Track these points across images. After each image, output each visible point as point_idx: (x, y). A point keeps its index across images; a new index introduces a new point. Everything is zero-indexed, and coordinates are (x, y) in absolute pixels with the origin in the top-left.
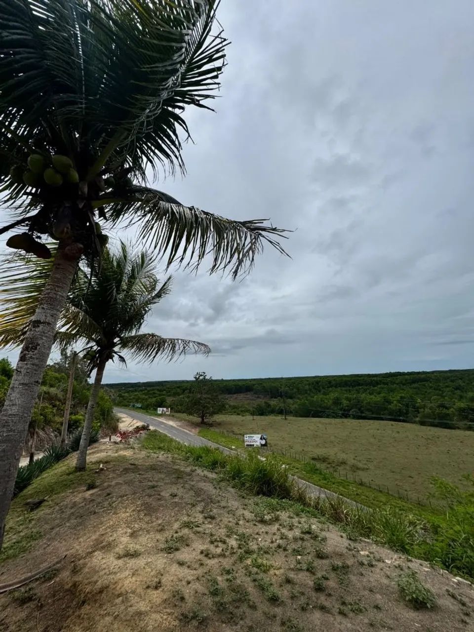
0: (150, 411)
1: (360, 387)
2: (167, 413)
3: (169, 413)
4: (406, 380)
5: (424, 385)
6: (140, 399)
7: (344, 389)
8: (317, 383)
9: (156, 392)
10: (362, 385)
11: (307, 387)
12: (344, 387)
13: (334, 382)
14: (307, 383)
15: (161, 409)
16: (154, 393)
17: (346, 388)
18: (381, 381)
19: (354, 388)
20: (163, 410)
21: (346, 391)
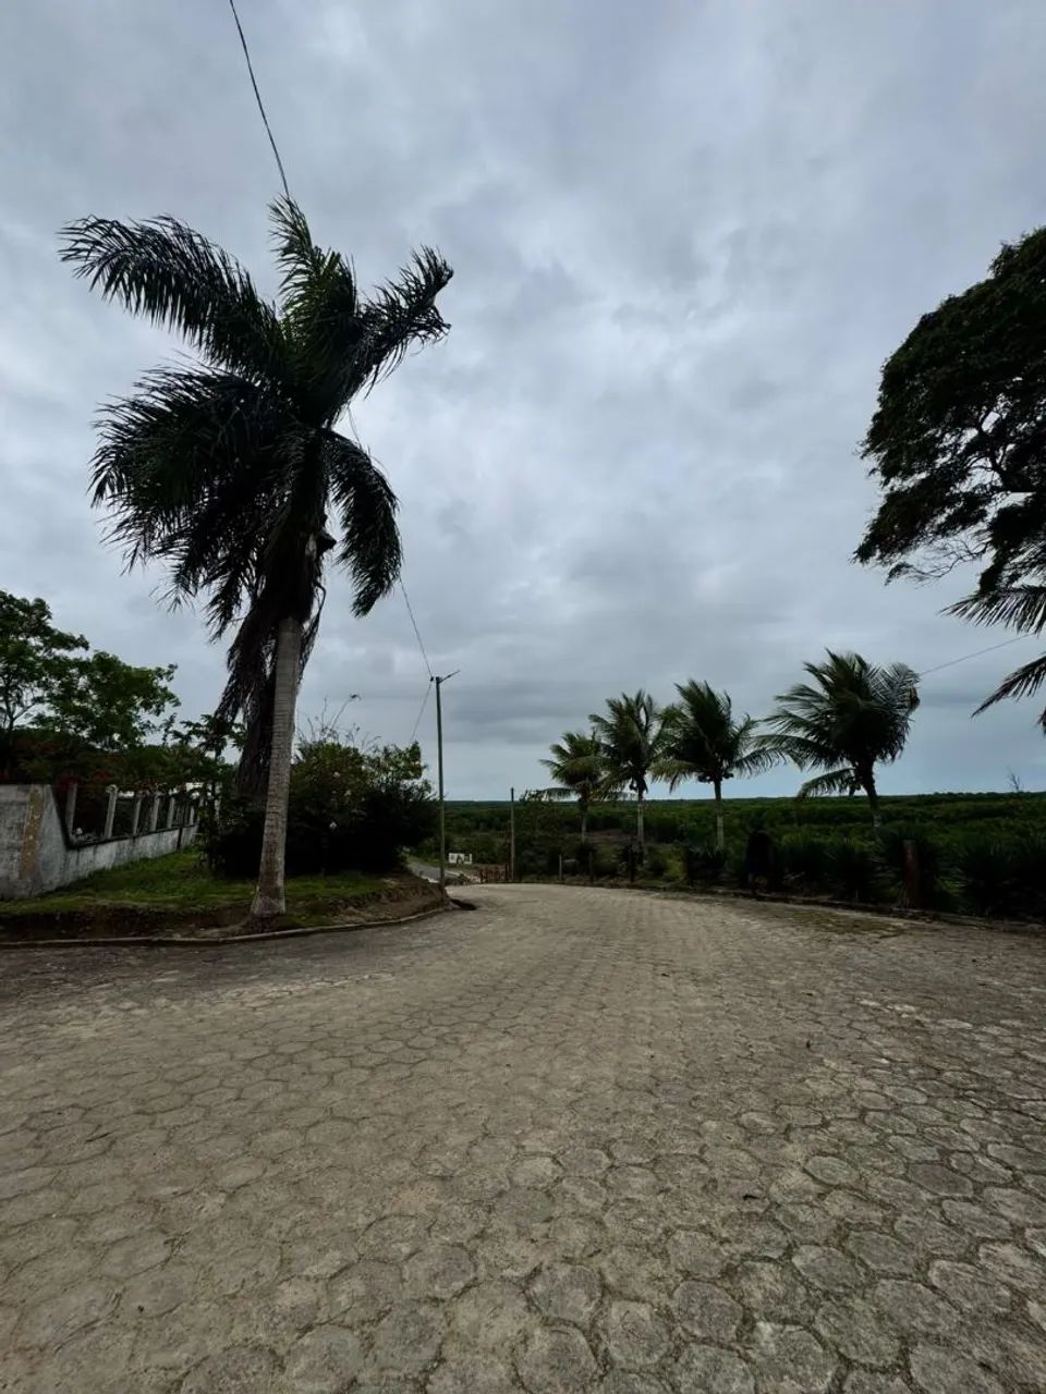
1: (851, 825)
2: (466, 863)
3: (470, 863)
4: (958, 811)
5: (998, 825)
7: (815, 827)
8: (760, 813)
10: (856, 819)
11: (737, 821)
12: (815, 823)
13: (794, 814)
14: (737, 812)
15: (456, 855)
17: (821, 826)
18: (899, 813)
19: (838, 827)
20: (459, 858)
21: (819, 830)
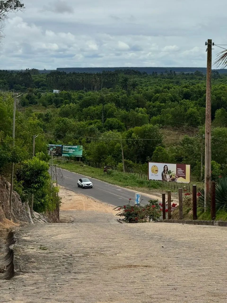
0: (115, 172)
2: (180, 180)
6: (72, 130)
9: (111, 106)
15: (160, 166)
16: (107, 114)
